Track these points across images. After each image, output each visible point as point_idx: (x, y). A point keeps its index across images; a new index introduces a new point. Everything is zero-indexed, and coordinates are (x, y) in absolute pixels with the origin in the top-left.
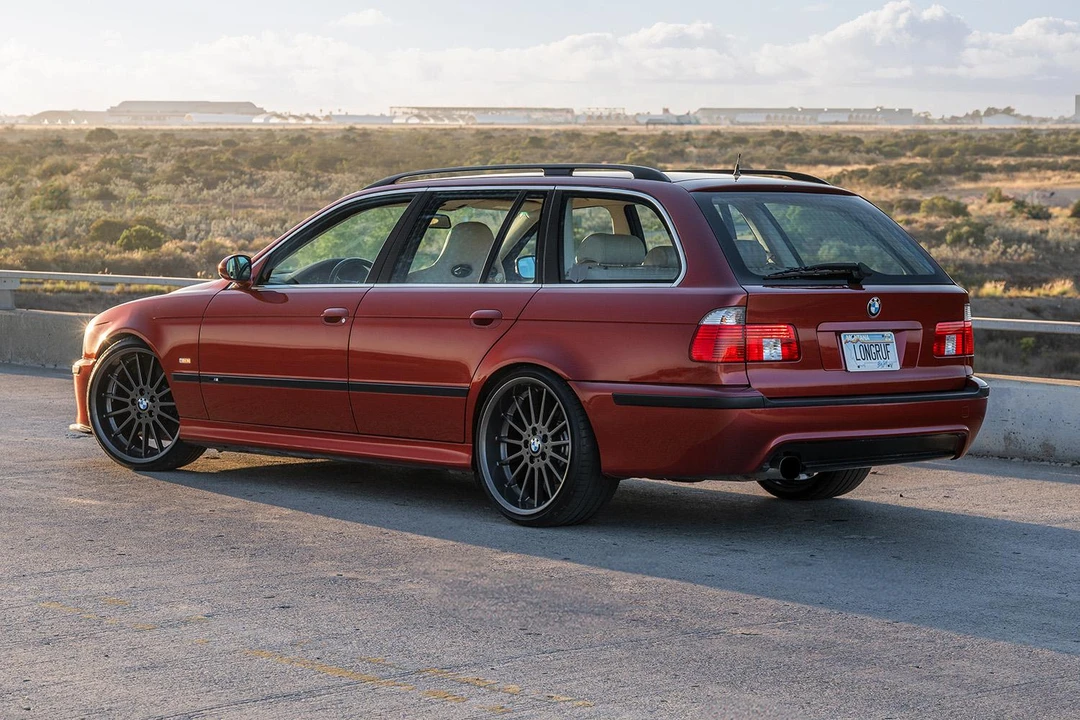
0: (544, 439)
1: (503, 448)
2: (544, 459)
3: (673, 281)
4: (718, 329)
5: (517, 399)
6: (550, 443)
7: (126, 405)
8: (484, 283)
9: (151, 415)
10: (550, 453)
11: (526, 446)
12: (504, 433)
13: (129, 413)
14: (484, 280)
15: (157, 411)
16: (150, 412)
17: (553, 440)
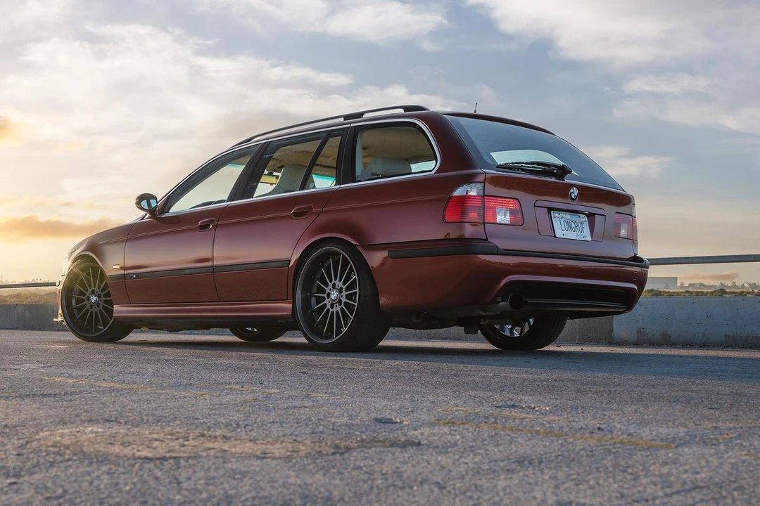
0: (341, 291)
1: (313, 300)
2: (340, 305)
3: (431, 171)
4: (465, 199)
5: (323, 265)
6: (344, 293)
7: (84, 300)
8: (303, 190)
9: (99, 307)
10: (344, 300)
11: (328, 297)
12: (315, 290)
13: (85, 305)
14: (302, 188)
15: (102, 303)
16: (98, 305)
17: (346, 291)
